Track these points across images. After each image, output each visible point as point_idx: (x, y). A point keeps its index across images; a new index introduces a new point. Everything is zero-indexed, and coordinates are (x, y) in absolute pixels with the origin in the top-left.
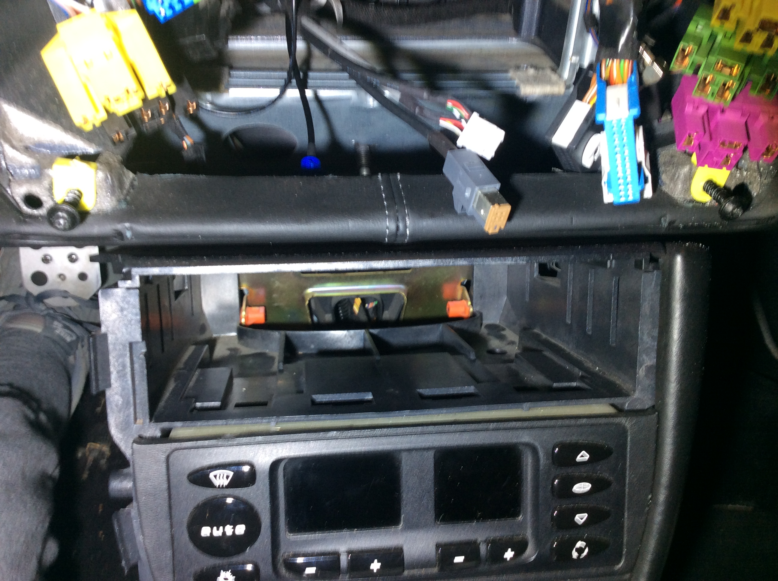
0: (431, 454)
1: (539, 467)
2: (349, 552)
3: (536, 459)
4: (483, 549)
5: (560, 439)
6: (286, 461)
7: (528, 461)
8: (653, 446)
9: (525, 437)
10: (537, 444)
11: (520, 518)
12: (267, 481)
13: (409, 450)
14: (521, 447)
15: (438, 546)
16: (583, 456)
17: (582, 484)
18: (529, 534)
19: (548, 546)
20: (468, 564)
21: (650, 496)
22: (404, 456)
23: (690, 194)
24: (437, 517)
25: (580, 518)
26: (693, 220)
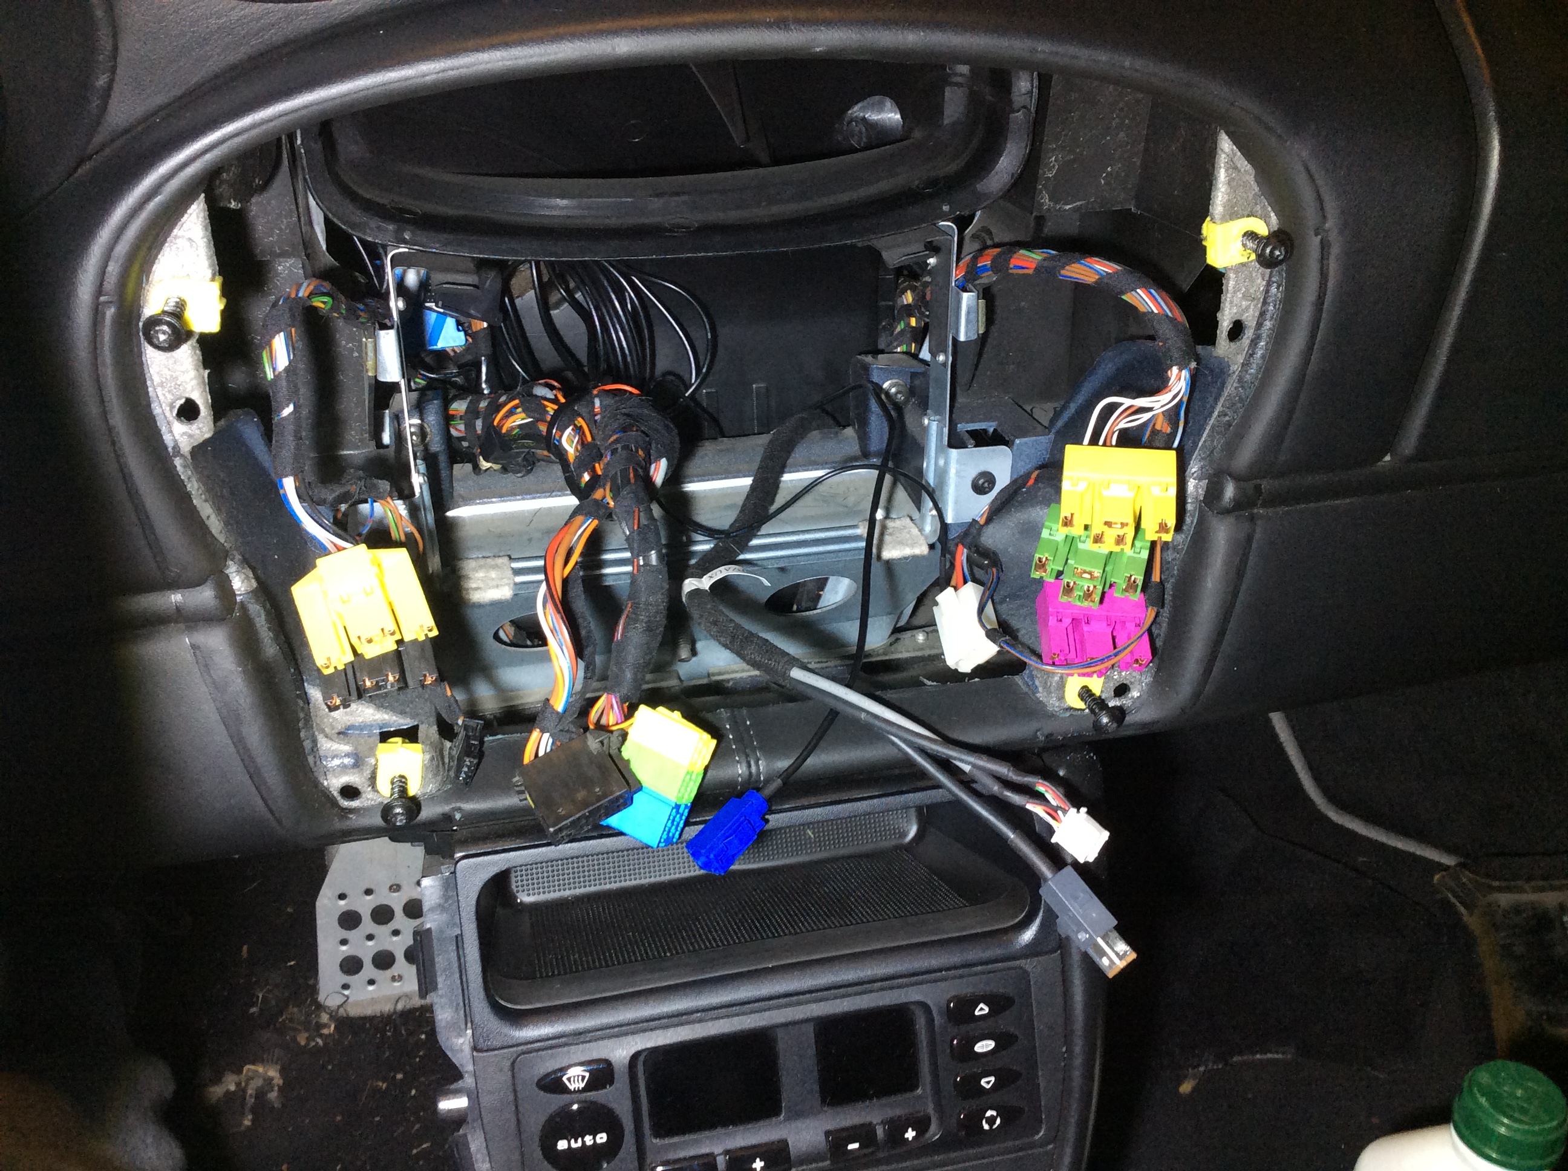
0: (810, 1029)
1: (934, 1029)
2: (727, 1152)
3: (930, 1021)
4: (880, 1132)
5: (953, 994)
6: (645, 1054)
7: (921, 1023)
8: (1059, 990)
9: (912, 995)
10: (929, 1002)
11: (919, 1091)
12: (626, 1078)
13: (786, 1025)
14: (913, 1007)
15: (828, 1133)
16: (982, 1010)
17: (984, 1042)
18: (930, 1109)
19: (954, 1121)
20: (866, 1151)
21: (1064, 1049)
22: (780, 1034)
23: (1066, 702)
24: (823, 1102)
25: (987, 1082)
26: (1072, 729)
